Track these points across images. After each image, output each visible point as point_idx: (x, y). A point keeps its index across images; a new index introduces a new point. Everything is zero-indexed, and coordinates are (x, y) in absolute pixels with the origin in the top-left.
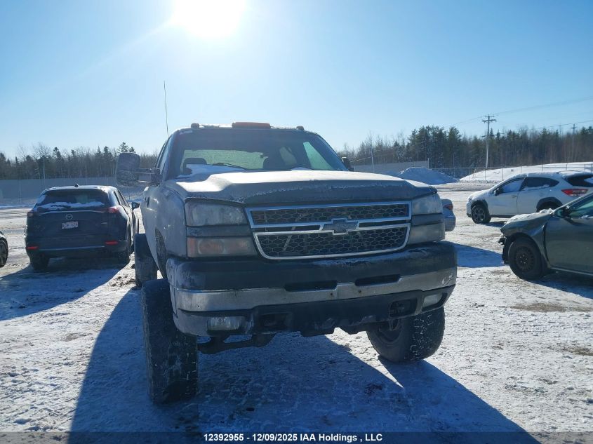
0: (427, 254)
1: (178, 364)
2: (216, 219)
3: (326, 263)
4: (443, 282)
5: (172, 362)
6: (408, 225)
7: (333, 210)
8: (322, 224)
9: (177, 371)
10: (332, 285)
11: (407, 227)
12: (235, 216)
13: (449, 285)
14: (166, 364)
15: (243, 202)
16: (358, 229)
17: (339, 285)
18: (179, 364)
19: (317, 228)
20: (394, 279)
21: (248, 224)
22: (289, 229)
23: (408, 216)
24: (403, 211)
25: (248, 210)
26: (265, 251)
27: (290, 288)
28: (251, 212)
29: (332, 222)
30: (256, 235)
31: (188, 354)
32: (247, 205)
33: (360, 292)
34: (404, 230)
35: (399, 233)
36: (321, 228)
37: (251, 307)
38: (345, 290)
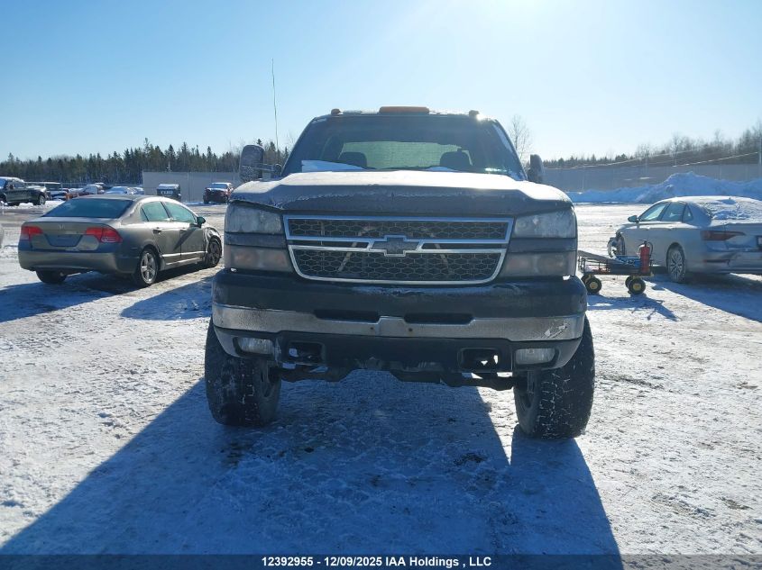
0: (519, 291)
1: (232, 385)
2: (253, 226)
3: (367, 290)
4: (548, 333)
5: (225, 381)
6: (503, 252)
7: (389, 223)
8: (371, 242)
9: (230, 392)
10: (374, 317)
11: (500, 254)
12: (273, 224)
13: (558, 338)
14: (219, 382)
15: (282, 208)
16: (419, 250)
17: (382, 319)
18: (234, 385)
19: (365, 245)
20: (465, 319)
21: (284, 235)
22: (349, 245)
23: (504, 238)
24: (499, 231)
25: (286, 218)
26: (302, 269)
27: (323, 314)
28: (290, 221)
29: (385, 240)
30: (291, 247)
31: (243, 375)
32: (287, 212)
33: (411, 330)
34: (497, 256)
35: (488, 262)
36: (369, 247)
37: (276, 331)
38: (390, 326)
